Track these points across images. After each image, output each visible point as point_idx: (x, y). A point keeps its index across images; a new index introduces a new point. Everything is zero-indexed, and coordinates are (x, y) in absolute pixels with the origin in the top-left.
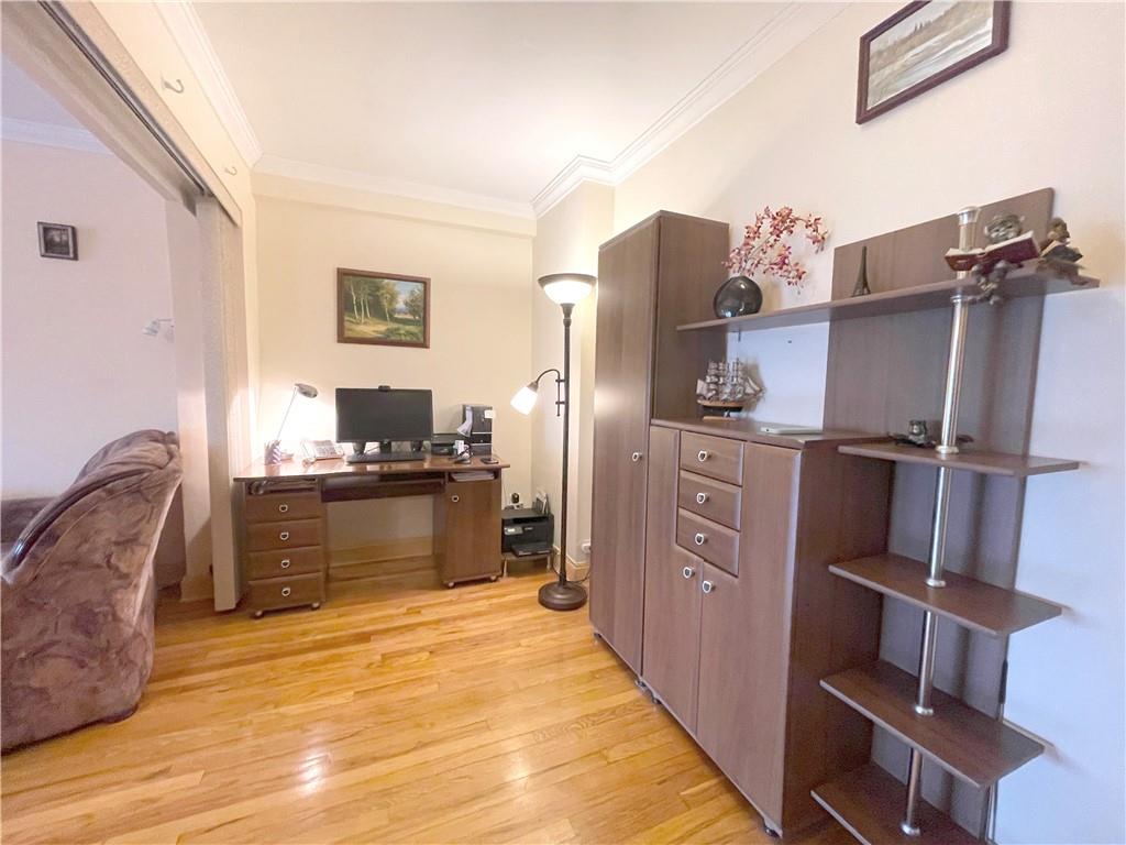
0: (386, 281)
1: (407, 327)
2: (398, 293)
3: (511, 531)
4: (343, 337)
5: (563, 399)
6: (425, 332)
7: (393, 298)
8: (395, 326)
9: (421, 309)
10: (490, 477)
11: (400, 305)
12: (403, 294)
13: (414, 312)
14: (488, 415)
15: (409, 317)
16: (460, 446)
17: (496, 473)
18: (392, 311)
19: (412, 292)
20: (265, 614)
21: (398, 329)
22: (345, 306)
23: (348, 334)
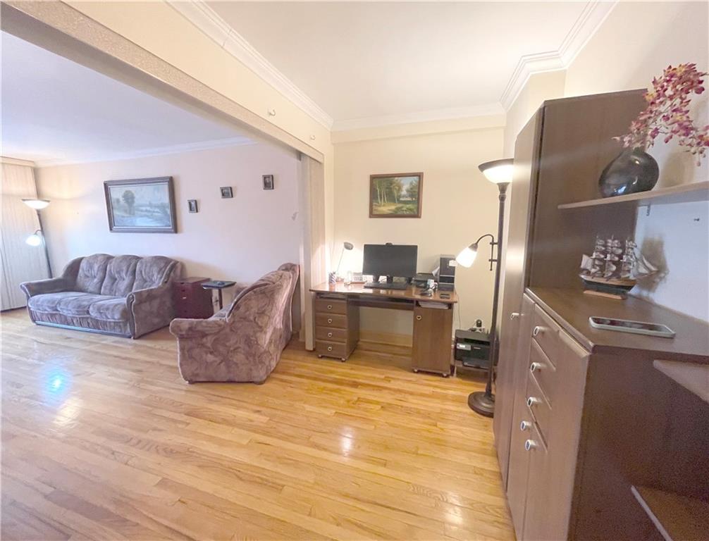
0: (396, 178)
1: (408, 206)
2: (403, 185)
3: (462, 346)
4: (372, 215)
5: (495, 257)
6: (419, 208)
7: (400, 189)
8: (400, 205)
9: (416, 194)
10: (446, 307)
11: (404, 192)
12: (406, 184)
13: (412, 196)
14: (451, 264)
15: (409, 199)
16: (432, 283)
17: (450, 305)
18: (400, 196)
19: (411, 183)
20: (322, 357)
21: (402, 207)
22: (374, 196)
23: (375, 213)
